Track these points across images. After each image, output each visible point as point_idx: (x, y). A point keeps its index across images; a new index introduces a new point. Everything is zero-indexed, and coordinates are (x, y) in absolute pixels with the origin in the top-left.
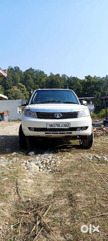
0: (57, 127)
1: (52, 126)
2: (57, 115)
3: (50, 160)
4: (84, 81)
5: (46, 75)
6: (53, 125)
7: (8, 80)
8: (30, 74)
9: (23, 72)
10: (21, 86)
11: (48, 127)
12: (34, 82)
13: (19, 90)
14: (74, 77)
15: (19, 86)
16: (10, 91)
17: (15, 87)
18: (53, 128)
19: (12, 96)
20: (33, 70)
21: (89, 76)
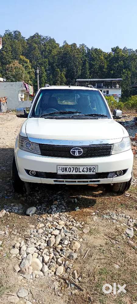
0: (74, 173)
1: (66, 170)
2: (76, 150)
3: (61, 236)
4: (110, 55)
5: (58, 44)
6: (68, 169)
7: (5, 51)
8: (36, 43)
9: (27, 40)
10: (24, 60)
11: (60, 172)
12: (42, 54)
13: (21, 65)
14: (96, 49)
15: (21, 59)
16: (9, 67)
17: (16, 61)
18: (68, 173)
19: (12, 75)
20: (40, 36)
21: (117, 48)
